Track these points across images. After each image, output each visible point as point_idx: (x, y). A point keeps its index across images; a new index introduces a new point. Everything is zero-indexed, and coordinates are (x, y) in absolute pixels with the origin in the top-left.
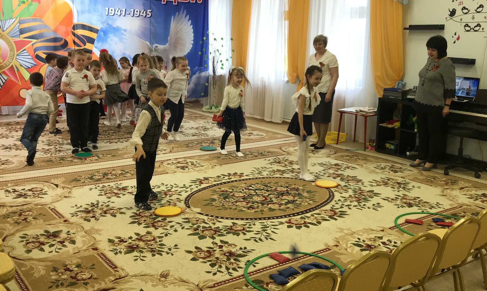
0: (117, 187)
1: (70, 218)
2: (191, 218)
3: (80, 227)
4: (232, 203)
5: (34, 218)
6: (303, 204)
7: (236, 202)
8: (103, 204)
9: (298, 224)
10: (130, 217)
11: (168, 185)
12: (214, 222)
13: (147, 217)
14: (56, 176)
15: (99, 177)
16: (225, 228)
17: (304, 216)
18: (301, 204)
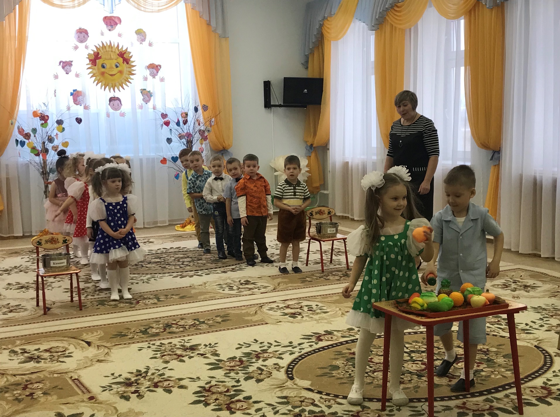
0: (182, 346)
1: (100, 394)
2: (292, 397)
3: (112, 408)
5: (45, 394)
6: (493, 376)
7: (374, 372)
8: (154, 371)
9: (478, 410)
10: (193, 393)
11: (263, 343)
12: (329, 404)
13: (220, 393)
14: (90, 329)
15: (158, 331)
17: (492, 397)
18: (489, 376)
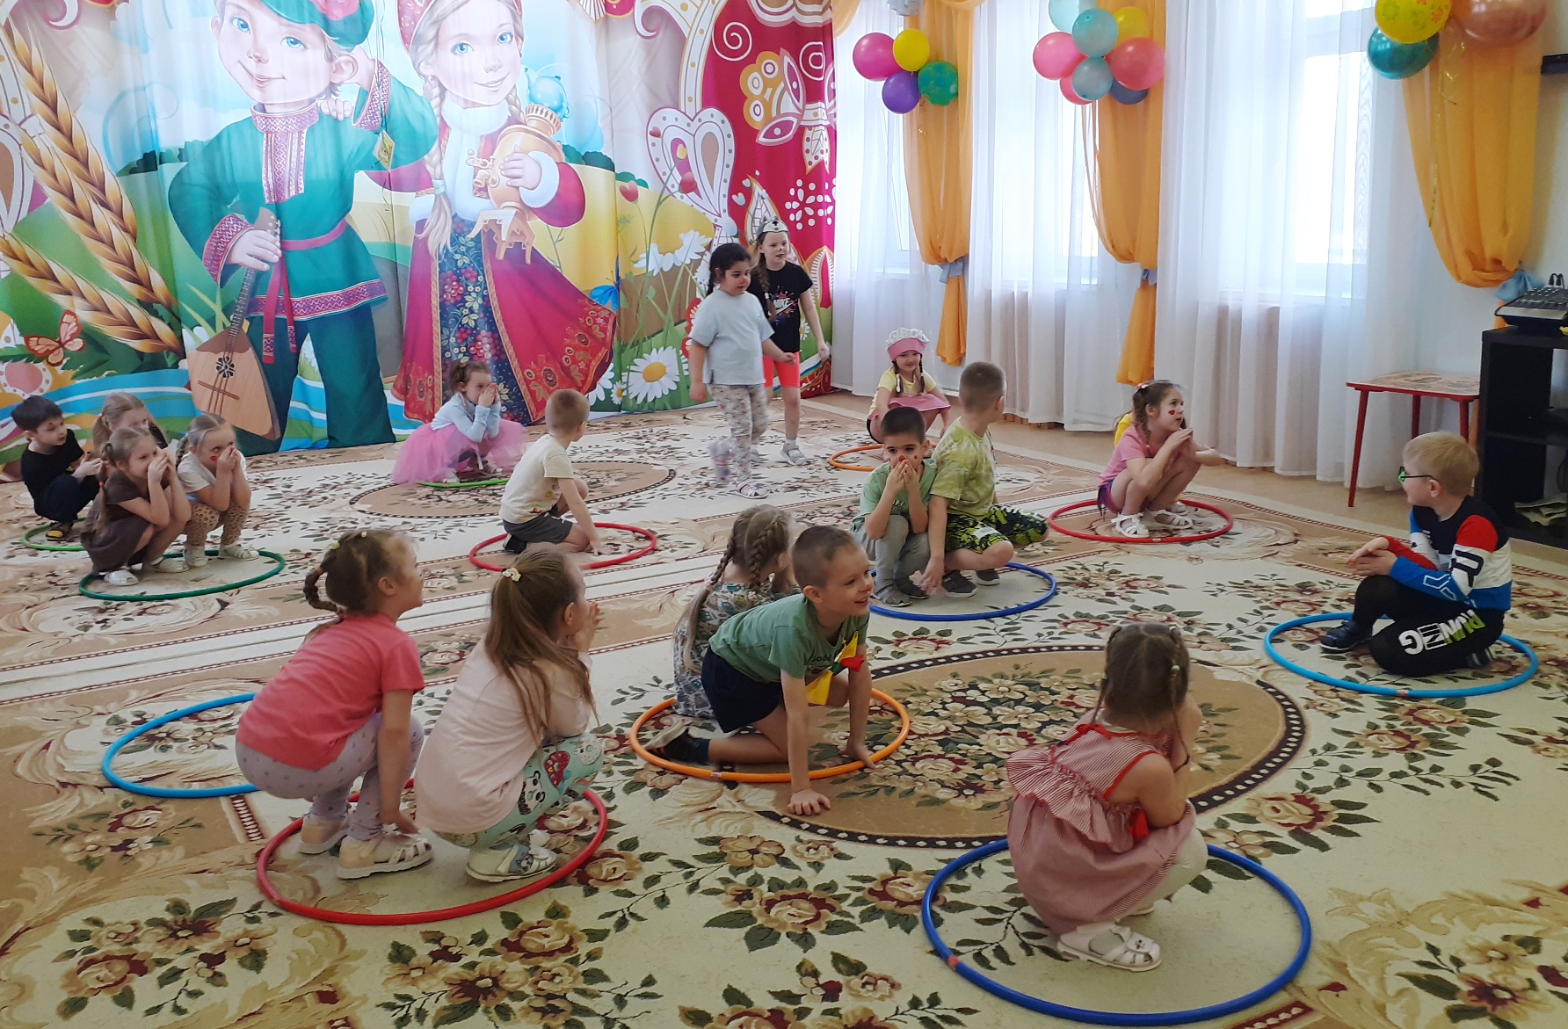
2: (730, 838)
4: (899, 763)
7: (915, 759)
12: (816, 858)
13: (567, 832)
15: (445, 659)
16: (859, 889)
